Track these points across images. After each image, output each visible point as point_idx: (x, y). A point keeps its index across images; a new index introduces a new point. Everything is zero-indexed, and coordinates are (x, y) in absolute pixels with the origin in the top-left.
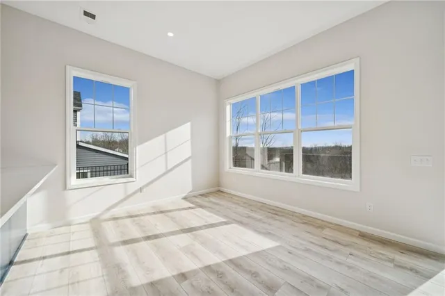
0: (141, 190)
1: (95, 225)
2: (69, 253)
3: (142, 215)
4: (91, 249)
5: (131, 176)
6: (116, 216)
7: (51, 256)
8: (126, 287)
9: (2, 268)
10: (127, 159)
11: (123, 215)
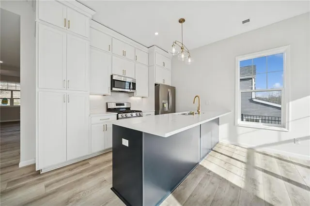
0: (295, 140)
1: (251, 152)
2: (231, 157)
3: (292, 162)
4: (242, 162)
5: (284, 127)
6: (267, 153)
7: (224, 155)
8: (253, 194)
9: (207, 149)
10: (280, 108)
11: (273, 155)
